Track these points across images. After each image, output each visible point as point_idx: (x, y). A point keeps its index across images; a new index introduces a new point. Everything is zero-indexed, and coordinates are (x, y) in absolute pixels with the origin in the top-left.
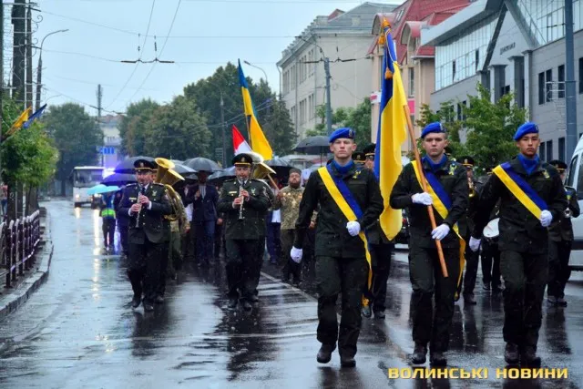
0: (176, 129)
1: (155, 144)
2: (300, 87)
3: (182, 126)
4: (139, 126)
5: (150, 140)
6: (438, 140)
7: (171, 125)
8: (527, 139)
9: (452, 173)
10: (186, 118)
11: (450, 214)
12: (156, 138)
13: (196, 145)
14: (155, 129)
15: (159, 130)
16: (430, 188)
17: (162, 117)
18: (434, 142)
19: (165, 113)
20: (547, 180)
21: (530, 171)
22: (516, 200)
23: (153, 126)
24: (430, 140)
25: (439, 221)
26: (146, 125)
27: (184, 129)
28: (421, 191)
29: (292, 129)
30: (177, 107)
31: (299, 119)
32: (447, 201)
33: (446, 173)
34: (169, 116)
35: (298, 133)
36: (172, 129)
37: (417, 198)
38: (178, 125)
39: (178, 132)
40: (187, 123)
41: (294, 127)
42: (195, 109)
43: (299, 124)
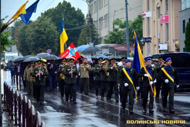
0: (42, 31)
1: (32, 39)
2: (99, 12)
3: (45, 30)
4: (22, 31)
5: (29, 38)
6: (150, 62)
7: (40, 30)
8: (169, 61)
9: (153, 69)
10: (47, 27)
11: (153, 79)
12: (32, 36)
13: (52, 40)
14: (32, 32)
15: (34, 32)
16: (148, 73)
17: (35, 26)
18: (149, 63)
19: (37, 24)
20: (174, 71)
21: (170, 69)
22: (166, 76)
23: (31, 31)
24: (148, 62)
25: (151, 81)
26: (26, 30)
27: (46, 32)
28: (146, 74)
29: (96, 32)
30: (43, 21)
31: (99, 27)
32: (152, 76)
33: (152, 69)
34: (38, 26)
35: (99, 34)
36: (40, 32)
37: (145, 75)
38: (43, 30)
39: (43, 33)
40: (48, 29)
41: (97, 31)
42: (51, 22)
43: (99, 29)
